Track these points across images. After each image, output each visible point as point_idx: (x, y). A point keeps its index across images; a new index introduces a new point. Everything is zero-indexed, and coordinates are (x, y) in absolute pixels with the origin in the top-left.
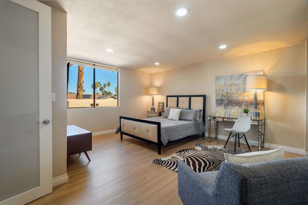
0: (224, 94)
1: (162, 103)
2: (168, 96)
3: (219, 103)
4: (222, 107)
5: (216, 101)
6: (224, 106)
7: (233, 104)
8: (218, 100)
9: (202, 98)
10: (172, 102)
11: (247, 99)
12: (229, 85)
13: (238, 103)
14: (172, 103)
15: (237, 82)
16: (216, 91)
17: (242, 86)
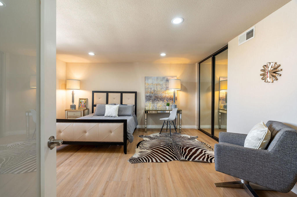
0: (152, 91)
1: (86, 99)
2: (94, 92)
3: (148, 99)
4: (151, 102)
5: (146, 97)
6: (152, 101)
7: (159, 100)
8: (147, 96)
9: (134, 94)
10: (100, 98)
11: (168, 96)
12: (156, 85)
13: (162, 99)
14: (100, 100)
15: (161, 83)
16: (146, 89)
17: (164, 86)
